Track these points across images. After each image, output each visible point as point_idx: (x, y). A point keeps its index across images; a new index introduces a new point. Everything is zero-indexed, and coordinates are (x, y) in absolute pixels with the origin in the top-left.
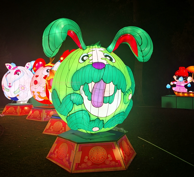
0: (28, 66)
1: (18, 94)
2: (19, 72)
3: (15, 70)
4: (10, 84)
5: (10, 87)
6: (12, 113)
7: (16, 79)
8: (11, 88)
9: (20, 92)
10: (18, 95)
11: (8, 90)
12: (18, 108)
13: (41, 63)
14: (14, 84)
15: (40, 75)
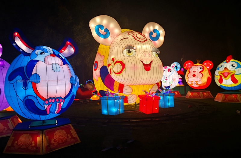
0: (173, 66)
3: (167, 69)
4: (166, 78)
5: (166, 79)
7: (170, 74)
8: (167, 80)
9: (172, 83)
10: (171, 85)
11: (165, 82)
13: (189, 63)
14: (169, 78)
15: (196, 71)
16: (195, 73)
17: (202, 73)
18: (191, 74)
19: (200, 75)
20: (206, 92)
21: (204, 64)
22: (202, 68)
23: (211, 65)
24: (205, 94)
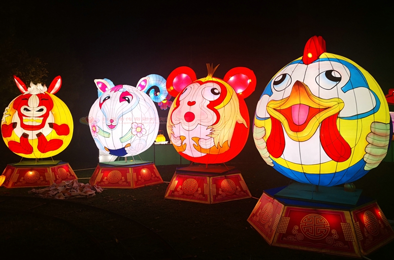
1: (129, 142)
2: (130, 97)
3: (119, 93)
4: (112, 121)
5: (112, 127)
6: (118, 183)
7: (124, 110)
8: (114, 130)
9: (133, 139)
10: (129, 145)
11: (106, 135)
12: (129, 172)
14: (120, 121)
15: (198, 100)
16: (193, 109)
17: (216, 108)
18: (180, 112)
19: (210, 117)
20: (226, 178)
21: (227, 81)
22: (218, 89)
23: (249, 81)
24: (224, 183)
